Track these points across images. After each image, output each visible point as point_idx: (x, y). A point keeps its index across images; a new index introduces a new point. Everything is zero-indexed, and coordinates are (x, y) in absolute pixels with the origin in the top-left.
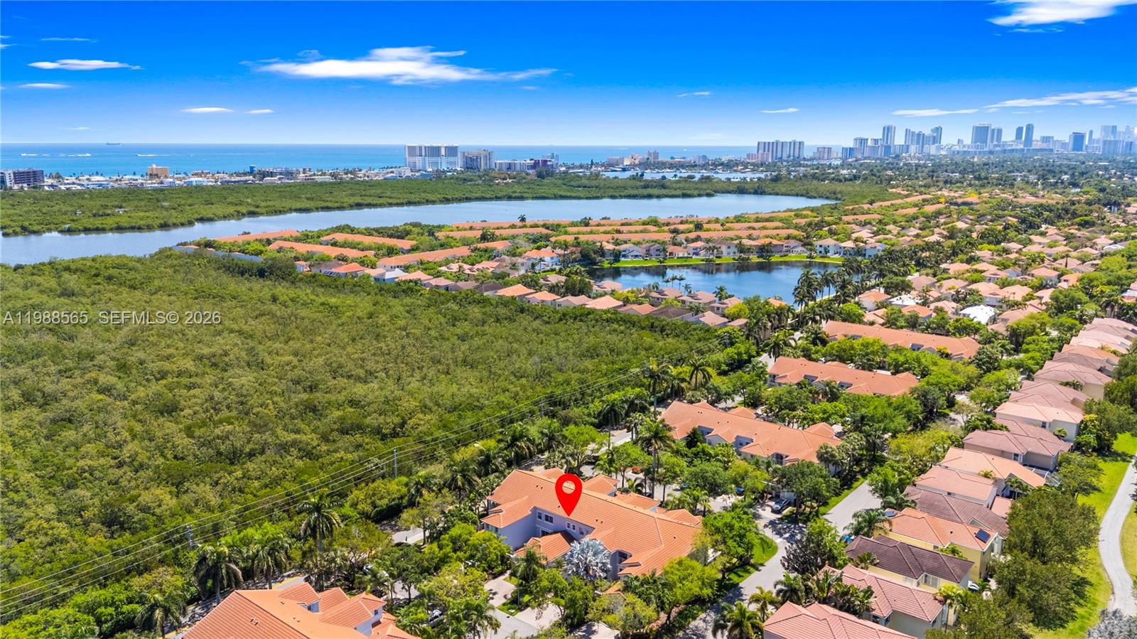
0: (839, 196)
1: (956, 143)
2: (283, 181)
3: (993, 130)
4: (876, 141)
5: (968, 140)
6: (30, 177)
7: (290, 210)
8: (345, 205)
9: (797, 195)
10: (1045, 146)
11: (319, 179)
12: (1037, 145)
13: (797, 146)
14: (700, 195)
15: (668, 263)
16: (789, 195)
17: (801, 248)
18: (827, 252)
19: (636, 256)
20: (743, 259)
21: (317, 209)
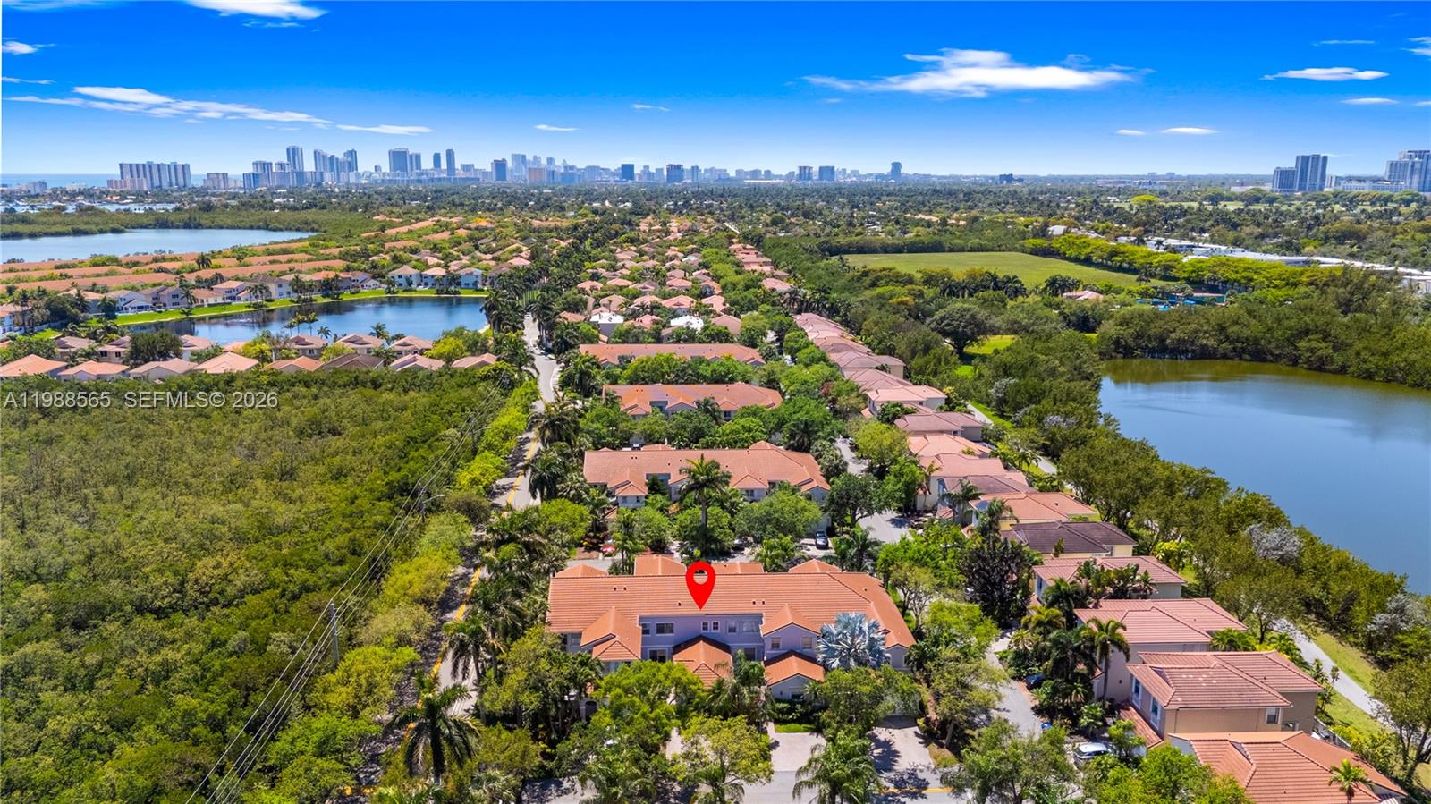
0: (316, 227)
1: (373, 171)
3: (411, 156)
4: (282, 165)
5: (386, 168)
9: (252, 228)
10: (467, 175)
12: (460, 174)
13: (180, 170)
14: (102, 232)
15: (197, 314)
16: (239, 228)
17: (372, 282)
18: (410, 284)
19: (140, 308)
20: (304, 301)
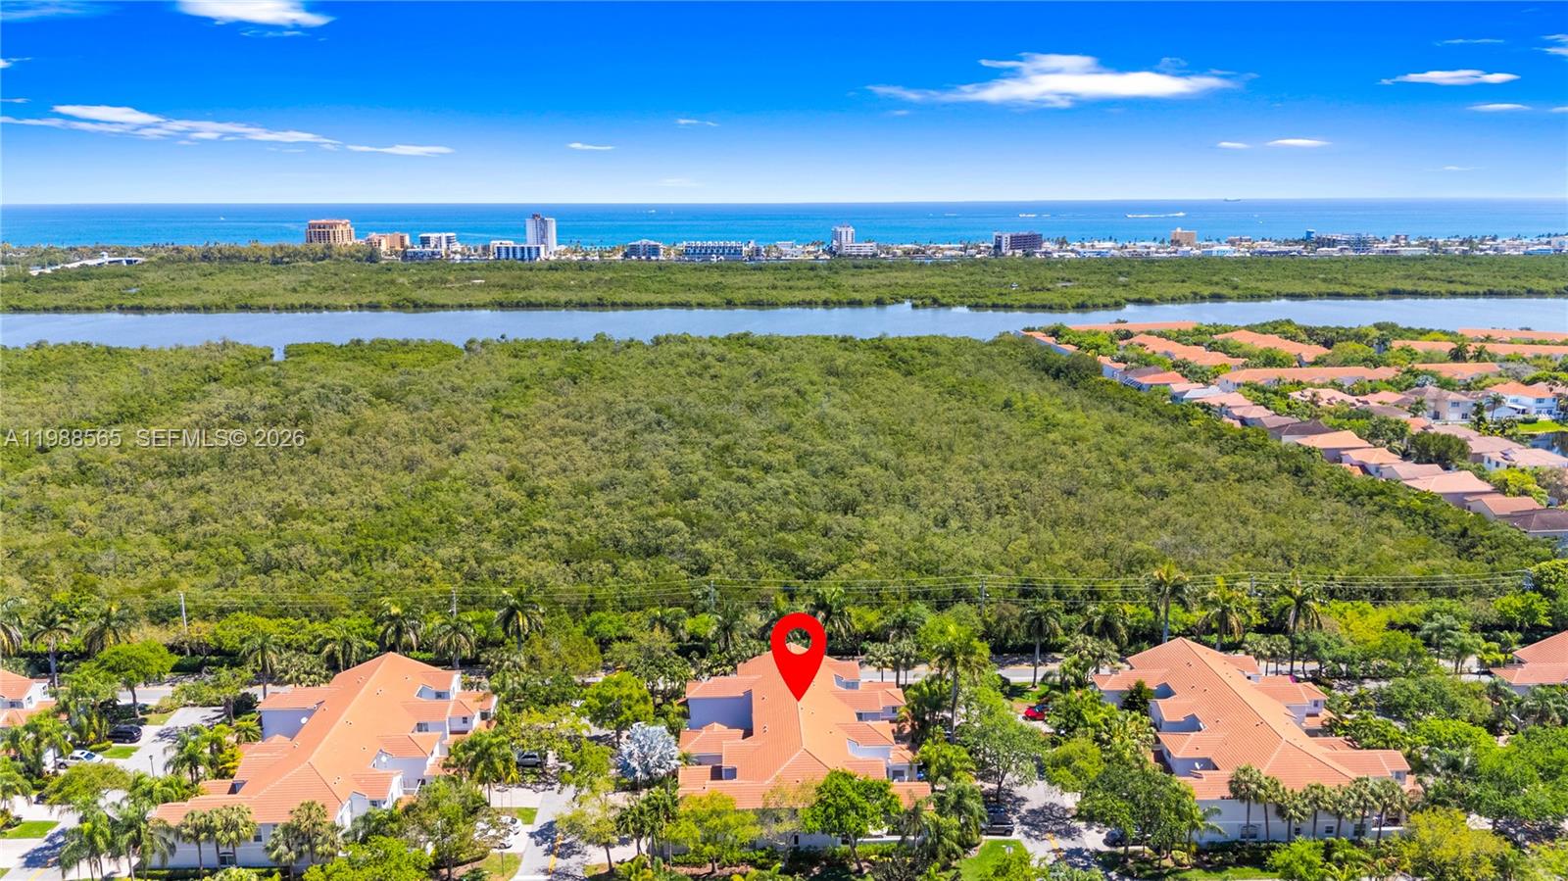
2: (1347, 253)
6: (1027, 242)
7: (1279, 295)
8: (1369, 291)
11: (1405, 251)
21: (1320, 296)
